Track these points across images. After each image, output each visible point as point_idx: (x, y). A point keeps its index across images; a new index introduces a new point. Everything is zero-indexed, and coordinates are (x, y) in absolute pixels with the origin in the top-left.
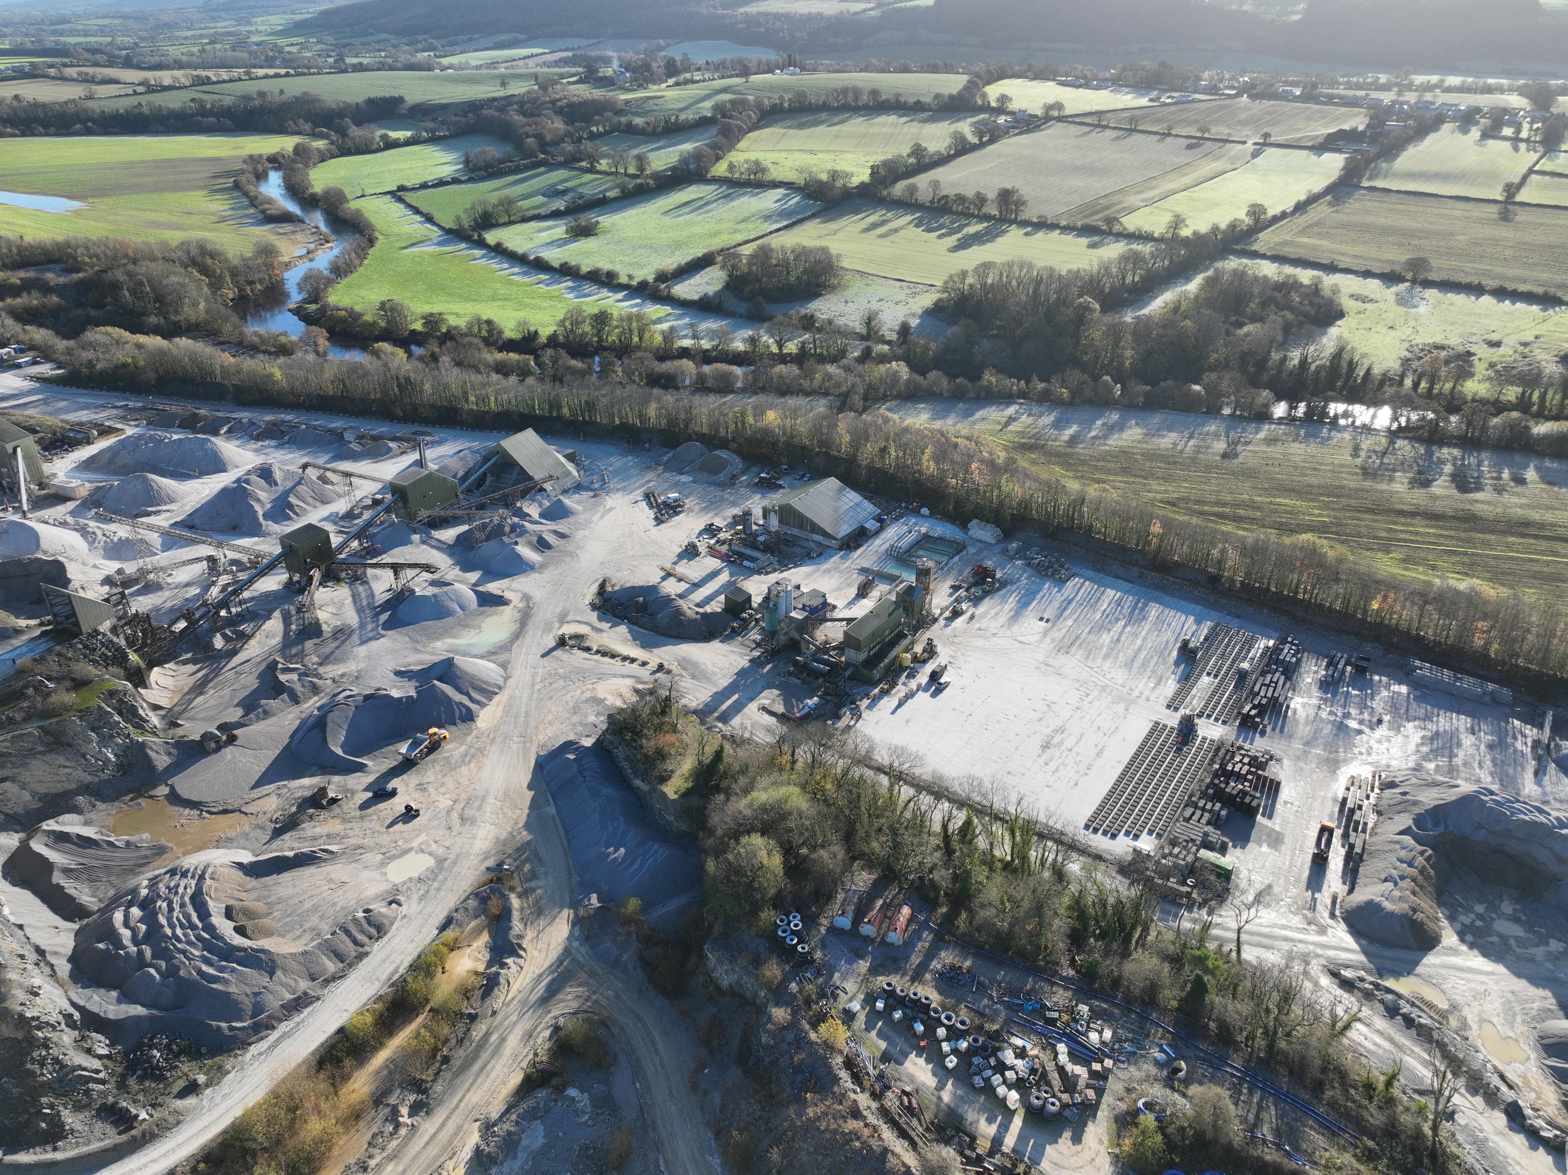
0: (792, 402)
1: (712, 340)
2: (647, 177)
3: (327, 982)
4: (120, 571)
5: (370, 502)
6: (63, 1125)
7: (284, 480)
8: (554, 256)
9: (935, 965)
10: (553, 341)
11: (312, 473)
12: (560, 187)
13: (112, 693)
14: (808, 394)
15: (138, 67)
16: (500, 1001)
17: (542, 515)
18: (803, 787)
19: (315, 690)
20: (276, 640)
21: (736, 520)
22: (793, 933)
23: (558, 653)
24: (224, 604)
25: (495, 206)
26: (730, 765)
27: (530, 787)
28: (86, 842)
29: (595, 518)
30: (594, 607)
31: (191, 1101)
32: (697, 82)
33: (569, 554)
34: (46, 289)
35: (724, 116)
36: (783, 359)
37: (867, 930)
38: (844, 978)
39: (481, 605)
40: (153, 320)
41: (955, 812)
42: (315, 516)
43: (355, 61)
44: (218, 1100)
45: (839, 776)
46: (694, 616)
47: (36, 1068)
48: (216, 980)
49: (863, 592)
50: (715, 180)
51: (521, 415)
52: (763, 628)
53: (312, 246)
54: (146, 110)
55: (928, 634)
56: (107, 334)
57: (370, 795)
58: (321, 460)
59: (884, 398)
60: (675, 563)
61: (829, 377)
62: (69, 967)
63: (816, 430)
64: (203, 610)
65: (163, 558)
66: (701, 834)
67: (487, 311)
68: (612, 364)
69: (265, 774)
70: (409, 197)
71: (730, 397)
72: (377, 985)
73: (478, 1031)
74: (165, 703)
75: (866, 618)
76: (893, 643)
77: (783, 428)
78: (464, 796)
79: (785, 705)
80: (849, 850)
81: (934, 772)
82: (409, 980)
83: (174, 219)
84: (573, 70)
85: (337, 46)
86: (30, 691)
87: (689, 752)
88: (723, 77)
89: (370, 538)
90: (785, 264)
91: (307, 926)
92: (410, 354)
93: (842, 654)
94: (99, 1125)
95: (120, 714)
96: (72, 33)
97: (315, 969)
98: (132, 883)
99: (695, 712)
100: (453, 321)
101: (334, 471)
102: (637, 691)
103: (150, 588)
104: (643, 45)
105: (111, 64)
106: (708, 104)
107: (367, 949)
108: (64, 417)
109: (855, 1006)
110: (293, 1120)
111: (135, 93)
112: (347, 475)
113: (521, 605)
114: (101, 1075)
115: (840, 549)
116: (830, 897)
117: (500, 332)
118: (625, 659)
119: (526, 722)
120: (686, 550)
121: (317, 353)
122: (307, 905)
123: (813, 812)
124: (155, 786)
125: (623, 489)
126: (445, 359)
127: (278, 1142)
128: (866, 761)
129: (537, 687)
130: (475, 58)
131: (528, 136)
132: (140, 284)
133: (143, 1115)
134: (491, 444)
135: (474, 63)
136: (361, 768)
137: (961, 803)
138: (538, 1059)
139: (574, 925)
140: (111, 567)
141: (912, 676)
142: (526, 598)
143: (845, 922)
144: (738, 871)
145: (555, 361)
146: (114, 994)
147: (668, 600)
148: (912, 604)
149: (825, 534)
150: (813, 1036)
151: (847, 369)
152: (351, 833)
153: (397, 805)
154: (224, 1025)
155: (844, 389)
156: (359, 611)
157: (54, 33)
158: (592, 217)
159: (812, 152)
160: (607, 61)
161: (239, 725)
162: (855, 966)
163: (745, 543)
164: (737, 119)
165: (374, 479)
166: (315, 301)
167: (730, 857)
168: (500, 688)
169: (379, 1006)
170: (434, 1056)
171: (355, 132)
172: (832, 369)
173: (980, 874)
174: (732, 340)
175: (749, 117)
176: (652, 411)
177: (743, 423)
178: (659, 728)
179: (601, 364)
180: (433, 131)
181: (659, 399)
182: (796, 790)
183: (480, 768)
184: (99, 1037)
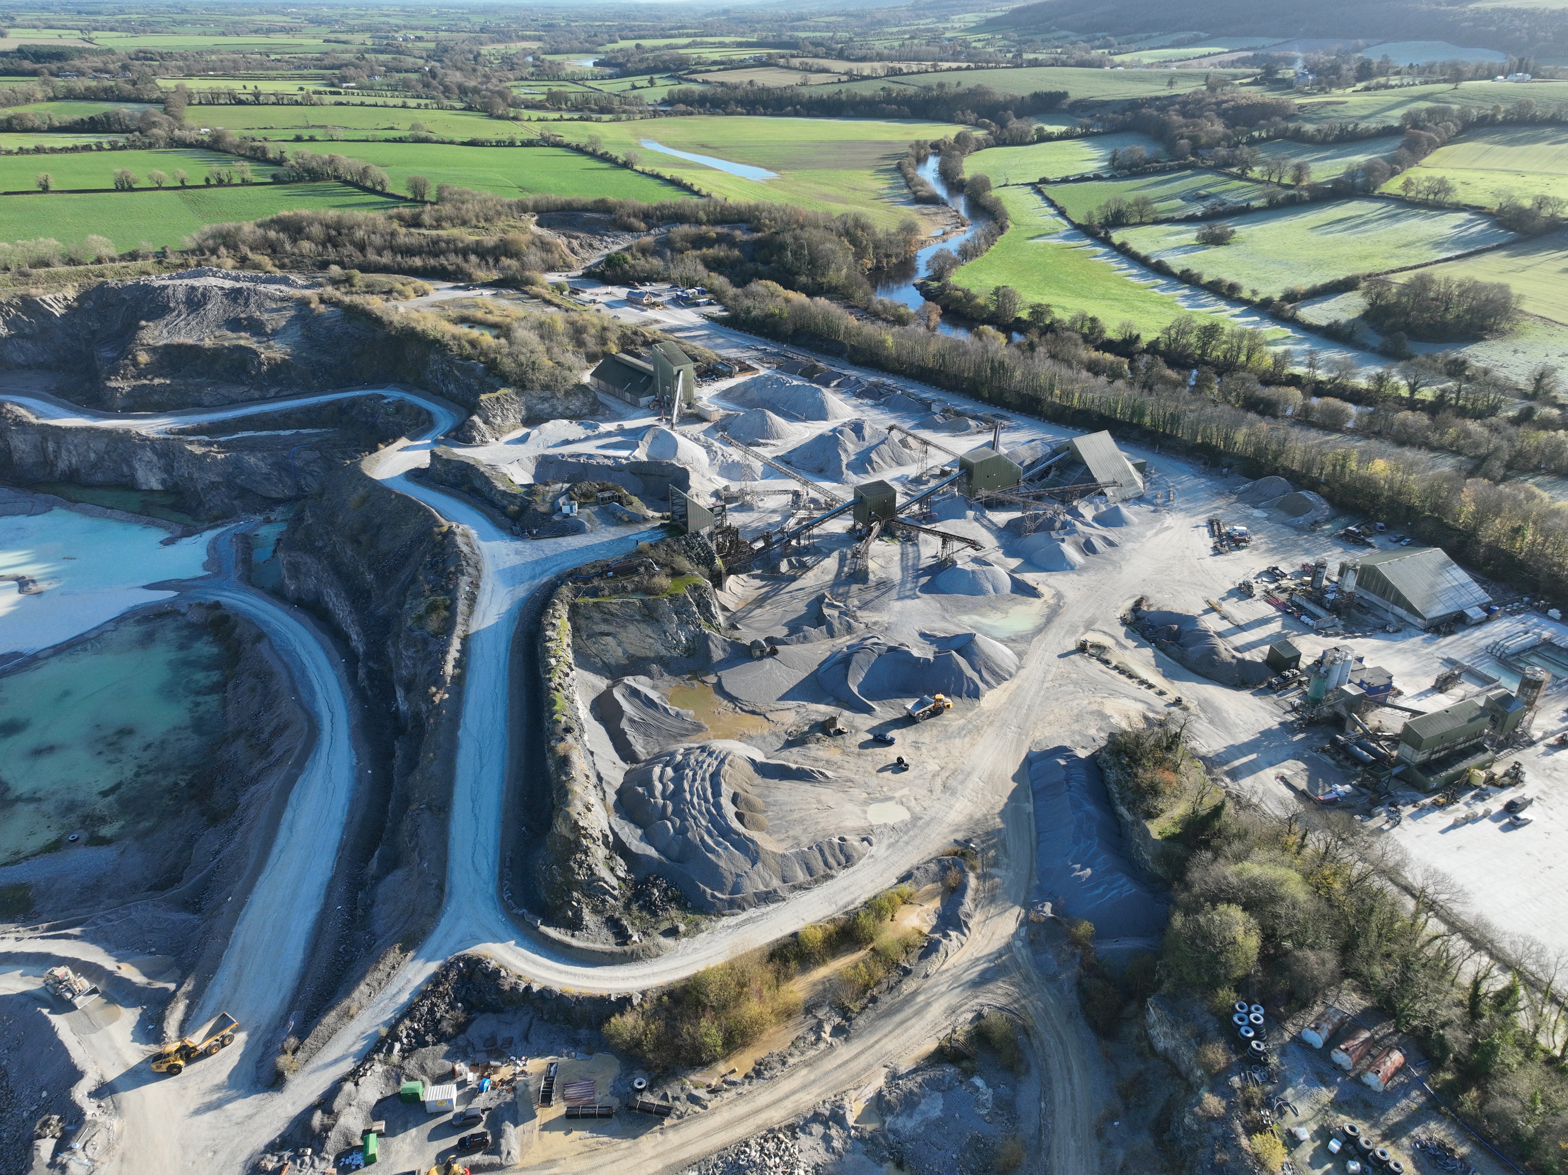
0: (1409, 454)
1: (1330, 371)
2: (1303, 188)
3: (795, 888)
4: (726, 488)
5: (938, 472)
6: (582, 919)
7: (871, 437)
8: (1177, 262)
9: (1417, 1131)
10: (1153, 348)
11: (896, 436)
12: (1203, 192)
13: (696, 587)
14: (1432, 449)
15: (848, 59)
16: (935, 968)
17: (1096, 519)
18: (1307, 876)
19: (850, 629)
20: (829, 577)
21: (1306, 570)
22: (1251, 1024)
23: (1076, 657)
24: (796, 535)
25: (1130, 206)
26: (1228, 825)
27: (1014, 778)
28: (649, 703)
29: (1149, 534)
30: (1124, 622)
31: (669, 942)
32: (1393, 87)
33: (1113, 563)
34: (731, 242)
35: (1415, 126)
36: (1412, 405)
37: (1339, 1056)
38: (1299, 1096)
39: (1013, 591)
40: (803, 279)
41: (1495, 972)
42: (889, 474)
43: (1031, 56)
44: (689, 951)
45: (1353, 879)
46: (1229, 659)
47: (576, 867)
48: (712, 851)
49: (1442, 686)
50: (1382, 198)
51: (1101, 417)
52: (1305, 693)
53: (948, 228)
54: (843, 97)
55: (1517, 757)
56: (767, 287)
57: (871, 737)
58: (906, 426)
59: (1536, 470)
60: (1223, 599)
61: (1467, 434)
62: (615, 797)
63: (1433, 491)
64: (780, 536)
65: (760, 485)
66: (1176, 885)
67: (1093, 309)
68: (1210, 380)
69: (792, 690)
70: (1048, 190)
71: (1335, 436)
72: (834, 908)
73: (909, 986)
74: (731, 606)
75: (1437, 716)
76: (1465, 754)
77: (1391, 482)
78: (951, 766)
79: (1309, 783)
80: (1343, 963)
81: (1478, 917)
82: (862, 914)
83: (841, 193)
84: (1249, 71)
85: (1019, 42)
86: (642, 569)
87: (1186, 796)
88: (1426, 83)
89: (930, 505)
90: (1446, 300)
91: (791, 833)
92: (1010, 340)
93: (1395, 748)
94: (605, 932)
95: (698, 606)
96: (804, 29)
97: (788, 874)
98: (672, 747)
99: (1203, 758)
100: (1058, 314)
101: (915, 437)
102: (1146, 718)
103: (746, 507)
104: (1338, 45)
105: (827, 56)
106: (1399, 112)
107: (833, 872)
108: (719, 352)
109: (1304, 1133)
110: (740, 994)
111: (839, 81)
112: (925, 443)
113: (1052, 602)
114: (616, 893)
115: (1426, 630)
116: (1305, 1005)
117: (1102, 331)
118: (1142, 682)
119: (1027, 716)
120: (1239, 588)
121: (928, 327)
122: (796, 816)
123: (1310, 906)
124: (707, 674)
125: (1187, 510)
126: (1041, 350)
127: (724, 1007)
128: (1392, 874)
129: (1046, 685)
130: (1148, 56)
131: (1182, 138)
132: (802, 247)
133: (635, 938)
134: (1064, 439)
135: (1146, 61)
136: (869, 710)
137: (1507, 966)
138: (955, 1036)
139: (1022, 925)
140: (721, 483)
141: (1481, 797)
142: (1059, 596)
143: (1317, 1039)
144: (1207, 937)
145: (1149, 368)
146: (639, 832)
147: (1205, 635)
148: (1504, 716)
149: (1411, 609)
150: (1244, 1142)
151: (1494, 429)
152: (846, 765)
153: (891, 754)
154: (708, 891)
155: (1483, 451)
156: (904, 569)
157: (793, 29)
158: (1228, 225)
159: (1519, 173)
160: (1290, 62)
161: (783, 642)
162: (1315, 1090)
163: (1308, 596)
164: (1430, 130)
165: (946, 451)
166: (938, 279)
167: (1202, 919)
168: (1011, 675)
169: (831, 927)
170: (865, 992)
171: (1015, 124)
172: (1473, 426)
173: (1510, 1056)
174: (1354, 375)
175: (1447, 129)
176: (1240, 436)
177: (1343, 467)
178: (1159, 763)
179: (1198, 379)
180: (1087, 127)
181: (1251, 425)
182: (1298, 877)
183: (972, 745)
184: (622, 862)
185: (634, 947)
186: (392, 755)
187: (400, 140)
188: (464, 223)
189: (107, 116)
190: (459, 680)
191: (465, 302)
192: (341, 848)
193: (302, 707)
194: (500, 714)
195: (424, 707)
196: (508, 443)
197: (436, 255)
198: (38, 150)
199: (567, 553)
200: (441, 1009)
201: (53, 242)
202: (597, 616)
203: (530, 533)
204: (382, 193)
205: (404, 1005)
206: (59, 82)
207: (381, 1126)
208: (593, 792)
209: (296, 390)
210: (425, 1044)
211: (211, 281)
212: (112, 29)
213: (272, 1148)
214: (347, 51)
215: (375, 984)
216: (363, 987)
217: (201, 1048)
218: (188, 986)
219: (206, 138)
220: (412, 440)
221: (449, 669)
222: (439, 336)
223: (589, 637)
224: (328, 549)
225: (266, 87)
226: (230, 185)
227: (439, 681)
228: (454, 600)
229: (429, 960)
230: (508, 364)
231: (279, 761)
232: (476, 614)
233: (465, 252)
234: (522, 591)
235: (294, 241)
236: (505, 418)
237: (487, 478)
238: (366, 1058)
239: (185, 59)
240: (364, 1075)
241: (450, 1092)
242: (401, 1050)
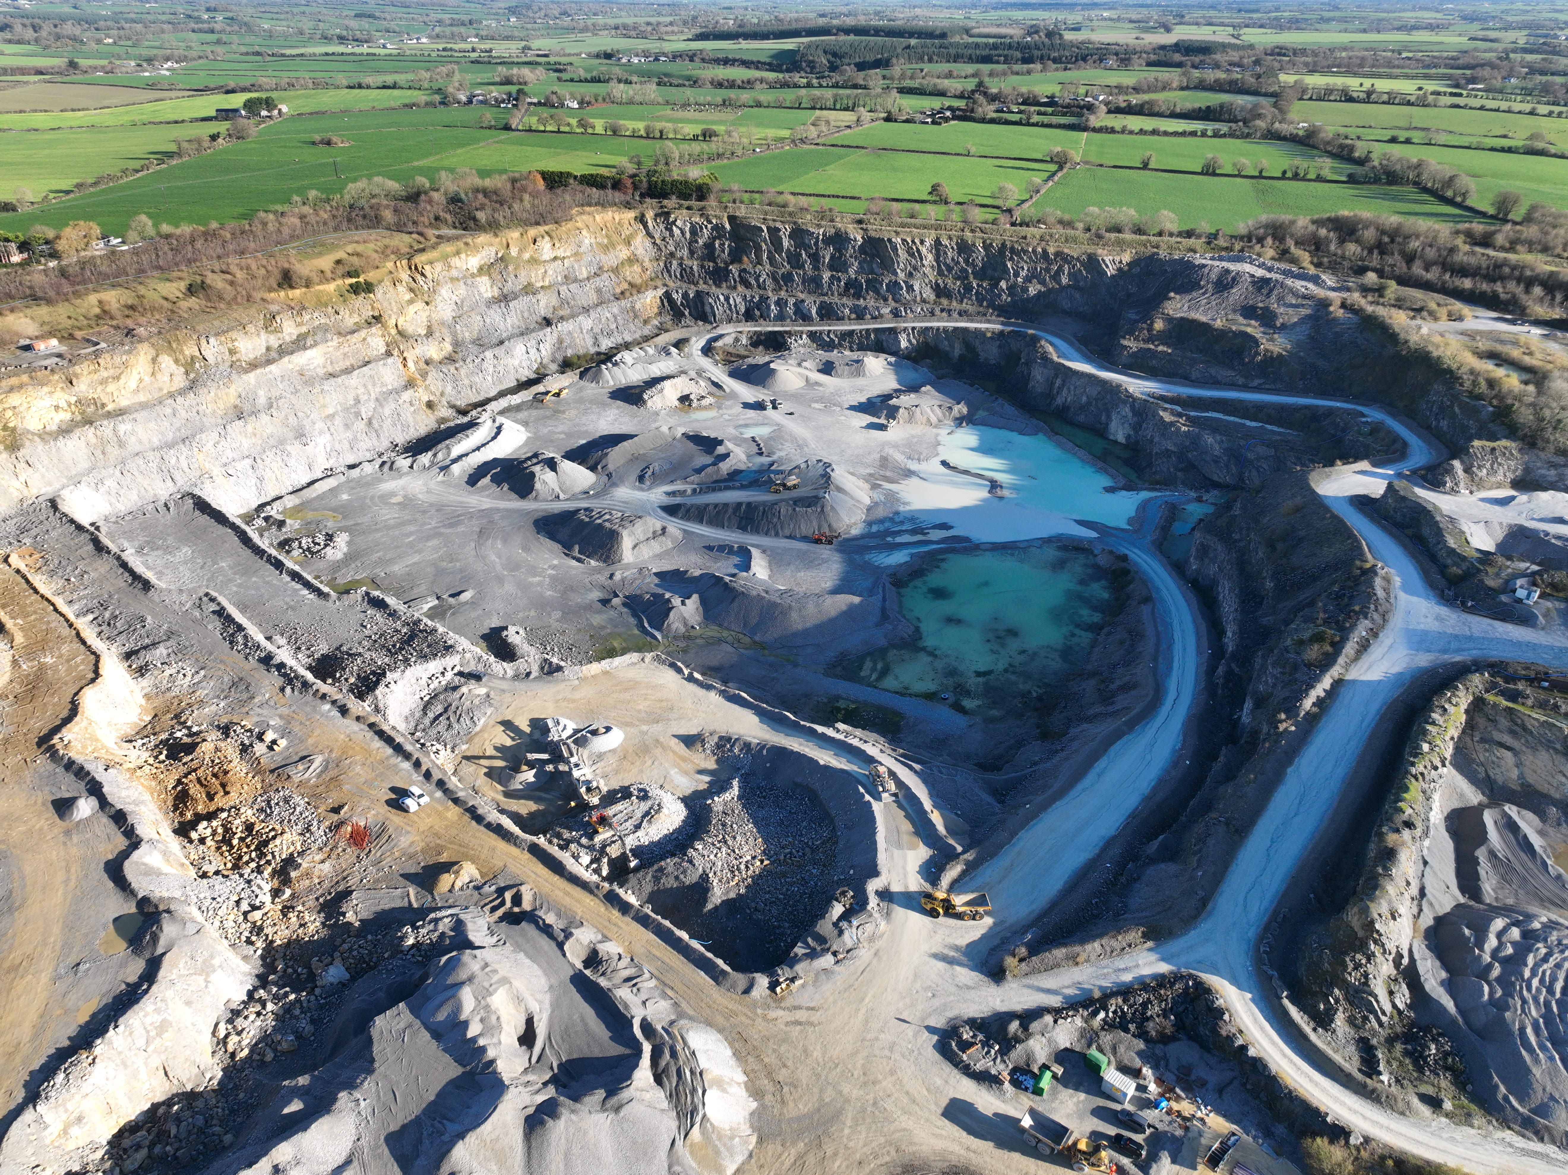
28: (1527, 847)
31: (1425, 1110)
47: (1351, 965)
48: (1530, 1050)
62: (1431, 922)
94: (1352, 1049)
114: (1384, 1019)
133: (1385, 1078)
146: (1444, 975)
154: (1503, 1089)
184: (1407, 992)
185: (1379, 1086)
186: (1215, 758)
187: (1510, 150)
188: (1545, 249)
189: (1222, 106)
190: (1312, 720)
191: (1503, 337)
192: (1133, 815)
193: (1155, 675)
194: (1341, 771)
195: (1265, 729)
196: (1483, 500)
197: (1492, 280)
198: (1154, 132)
199: (1498, 640)
200: (1154, 1010)
201: (1132, 212)
202: (1504, 722)
203: (1463, 603)
204: (1459, 206)
205: (1123, 984)
206: (1196, 74)
207: (1059, 1070)
208: (1408, 902)
209: (1279, 386)
210: (1126, 1030)
211: (1247, 268)
212: (1261, 26)
213: (972, 1023)
214: (1491, 50)
215: (1108, 949)
216: (1096, 944)
217: (961, 909)
218: (970, 856)
219: (1301, 133)
220: (1374, 465)
221: (1308, 704)
222: (1454, 367)
223: (1483, 740)
224: (1242, 544)
225: (1383, 85)
226: (1304, 179)
227: (1292, 711)
228: (1344, 640)
229: (1163, 959)
230: (1525, 416)
231: (1115, 714)
232: (1360, 663)
233: (1529, 283)
234: (1424, 660)
235: (1342, 241)
236: (1493, 472)
237: (1440, 530)
238: (1073, 1005)
239: (1316, 55)
240: (1065, 1018)
241: (1127, 1086)
242: (1104, 1020)
